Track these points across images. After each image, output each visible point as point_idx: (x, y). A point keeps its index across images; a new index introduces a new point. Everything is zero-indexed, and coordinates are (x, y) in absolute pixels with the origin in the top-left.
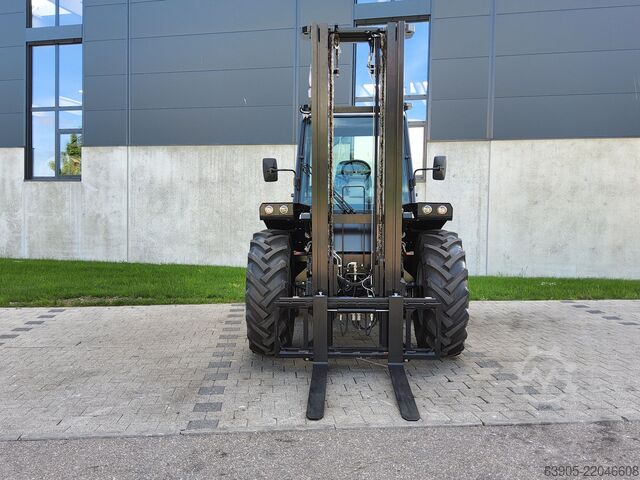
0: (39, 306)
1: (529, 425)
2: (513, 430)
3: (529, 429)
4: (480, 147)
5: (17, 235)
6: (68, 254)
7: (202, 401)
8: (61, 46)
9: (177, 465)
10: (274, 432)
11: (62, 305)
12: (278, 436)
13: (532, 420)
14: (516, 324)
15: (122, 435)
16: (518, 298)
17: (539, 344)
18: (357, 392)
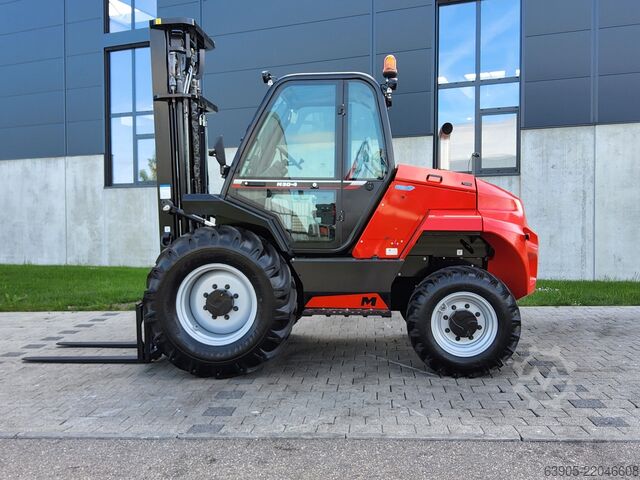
0: (96, 310)
1: (577, 442)
2: (556, 447)
3: (576, 447)
4: (583, 133)
5: (98, 242)
6: (146, 261)
7: (215, 405)
8: (137, 50)
9: (158, 470)
10: (277, 439)
11: (118, 309)
12: (279, 444)
13: (584, 436)
14: (606, 331)
15: (117, 436)
16: (617, 303)
17: (625, 353)
18: (388, 401)
